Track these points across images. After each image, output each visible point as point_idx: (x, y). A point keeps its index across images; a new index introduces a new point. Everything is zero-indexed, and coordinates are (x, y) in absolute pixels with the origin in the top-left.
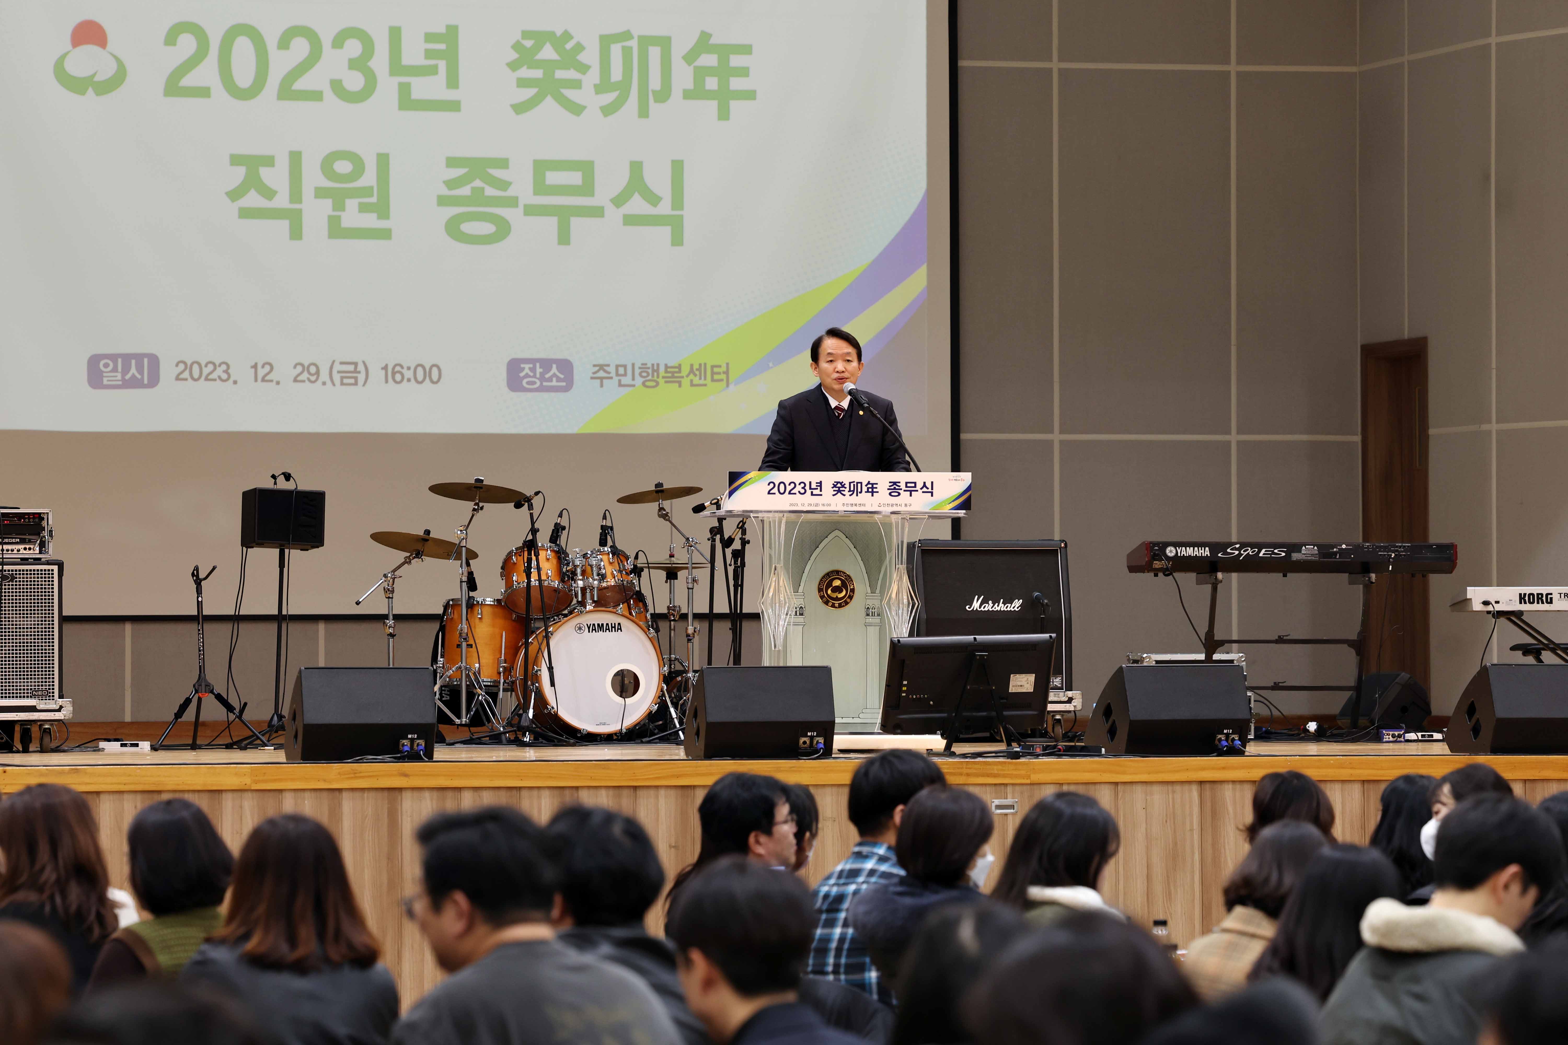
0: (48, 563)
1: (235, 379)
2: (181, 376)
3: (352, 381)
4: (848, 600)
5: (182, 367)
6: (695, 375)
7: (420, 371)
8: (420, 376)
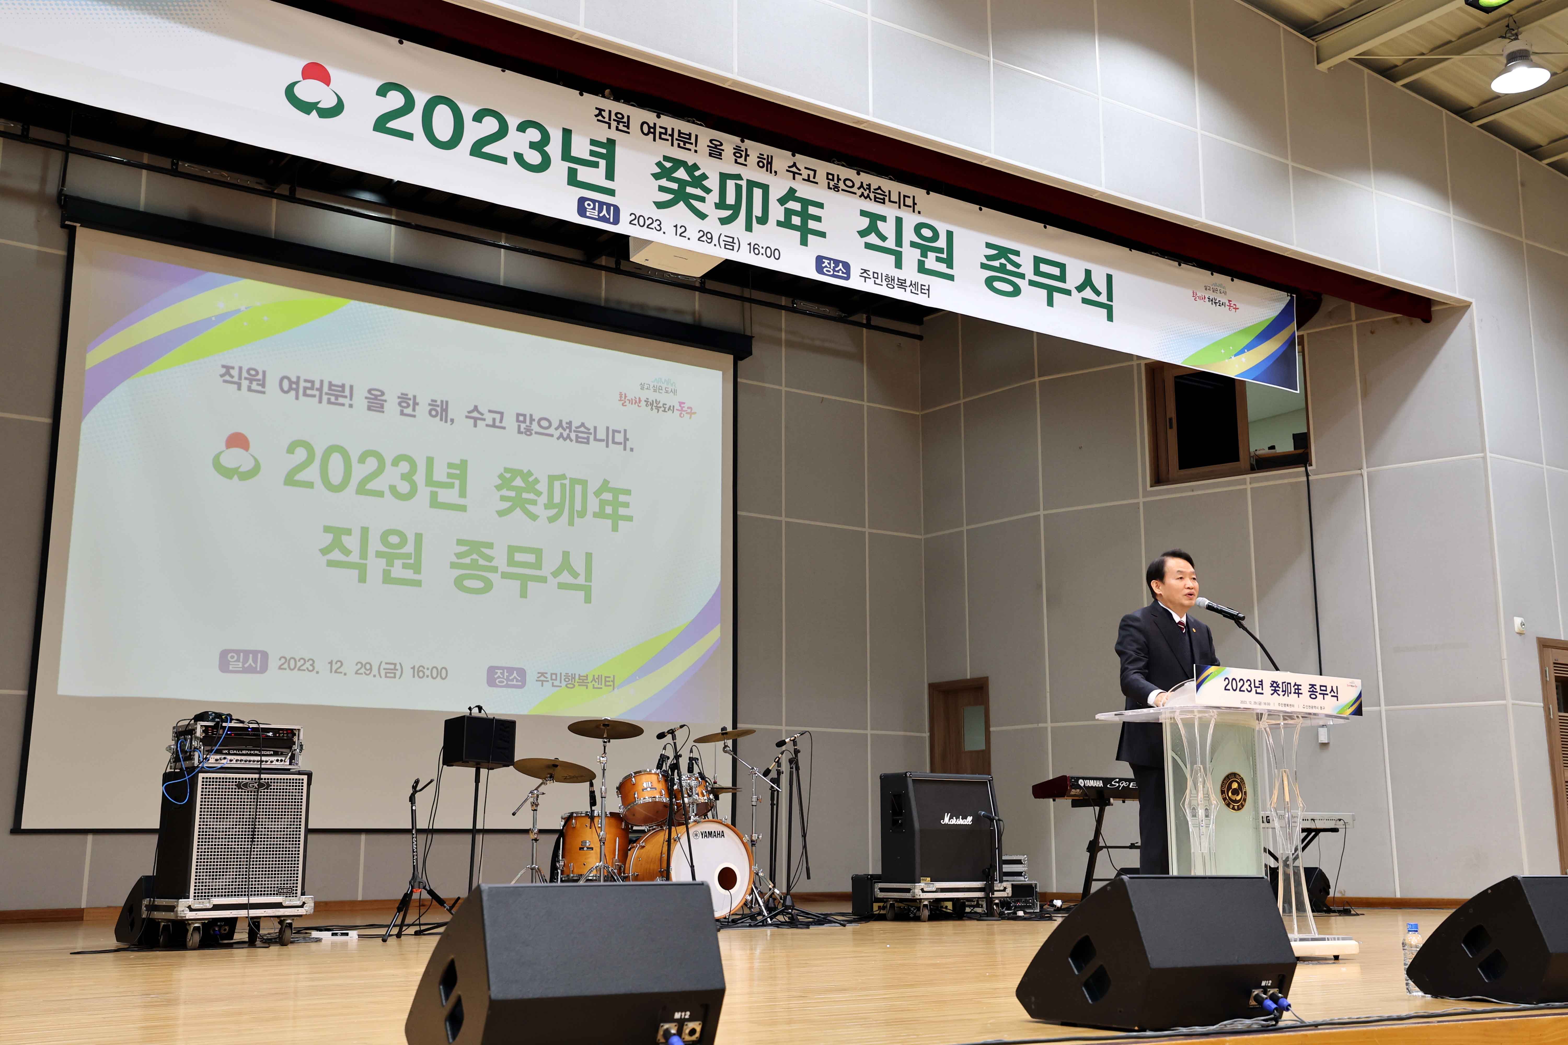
0: (300, 773)
1: (317, 670)
2: (282, 667)
3: (392, 675)
4: (1243, 803)
6: (596, 682)
7: (435, 671)
8: (435, 675)
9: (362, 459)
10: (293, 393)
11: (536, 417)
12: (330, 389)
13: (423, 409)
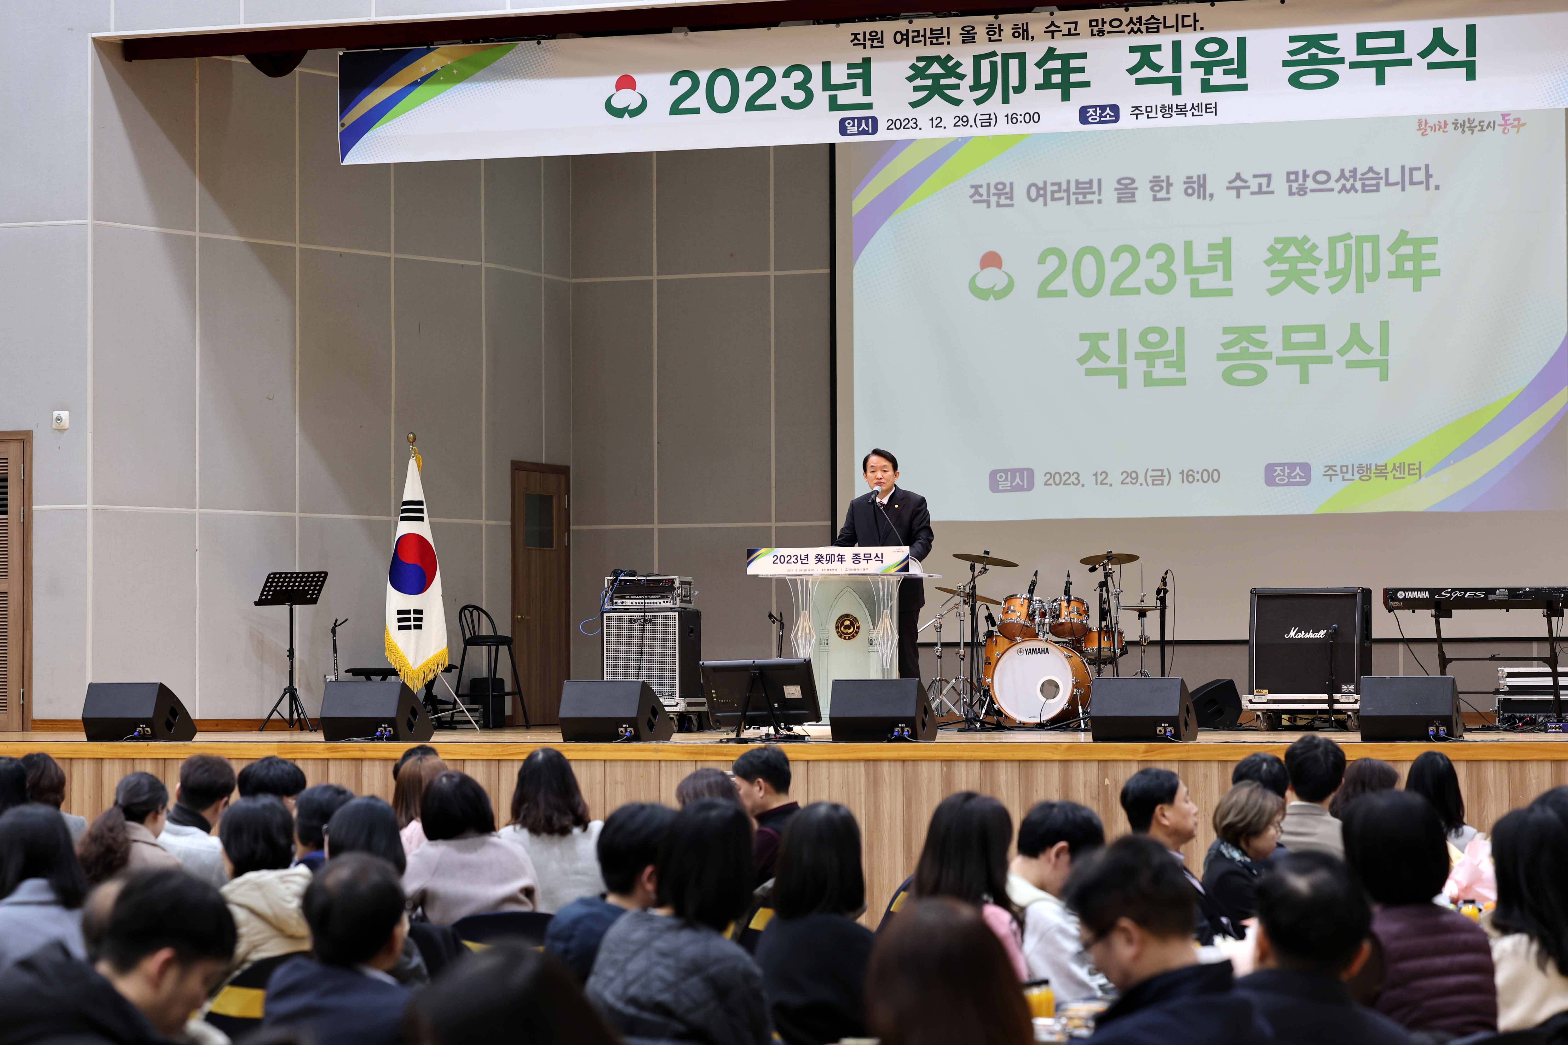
0: (674, 611)
1: (1083, 483)
2: (1048, 483)
3: (1160, 482)
4: (855, 634)
5: (1048, 476)
6: (1397, 471)
7: (1206, 474)
8: (1205, 478)
9: (1115, 258)
10: (1041, 199)
11: (1310, 172)
12: (1077, 188)
13: (1178, 189)
